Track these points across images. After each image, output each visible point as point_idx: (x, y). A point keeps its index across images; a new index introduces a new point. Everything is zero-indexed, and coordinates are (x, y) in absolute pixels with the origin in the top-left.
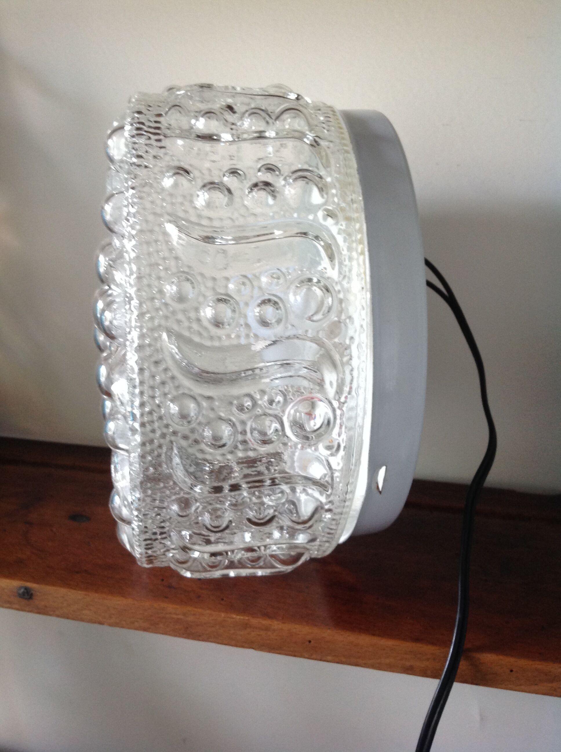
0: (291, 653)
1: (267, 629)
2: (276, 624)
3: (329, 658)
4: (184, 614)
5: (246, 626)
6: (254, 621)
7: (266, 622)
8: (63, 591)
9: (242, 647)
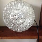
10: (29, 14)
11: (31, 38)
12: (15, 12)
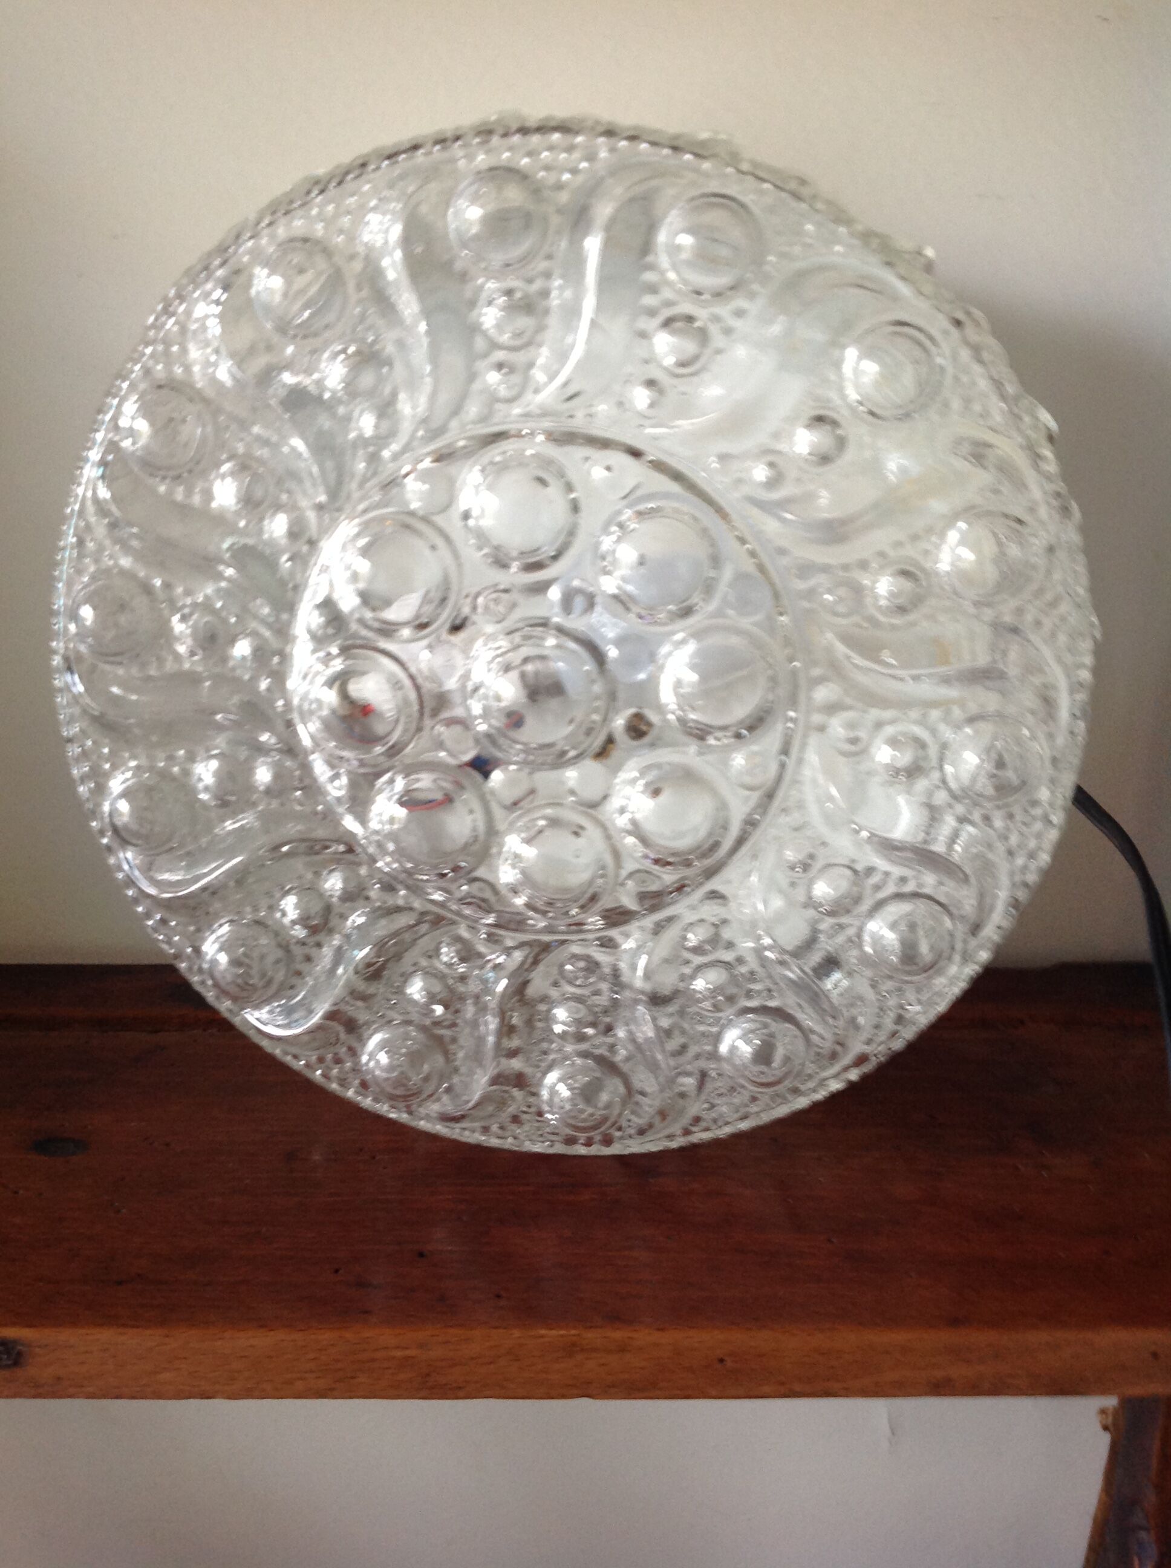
0: (679, 1392)
1: (622, 1349)
2: (643, 1336)
3: (766, 1389)
4: (421, 1346)
5: (571, 1349)
6: (592, 1336)
7: (618, 1334)
8: (105, 1335)
9: (563, 1396)
10: (884, 586)
11: (974, 1389)
12: (439, 520)
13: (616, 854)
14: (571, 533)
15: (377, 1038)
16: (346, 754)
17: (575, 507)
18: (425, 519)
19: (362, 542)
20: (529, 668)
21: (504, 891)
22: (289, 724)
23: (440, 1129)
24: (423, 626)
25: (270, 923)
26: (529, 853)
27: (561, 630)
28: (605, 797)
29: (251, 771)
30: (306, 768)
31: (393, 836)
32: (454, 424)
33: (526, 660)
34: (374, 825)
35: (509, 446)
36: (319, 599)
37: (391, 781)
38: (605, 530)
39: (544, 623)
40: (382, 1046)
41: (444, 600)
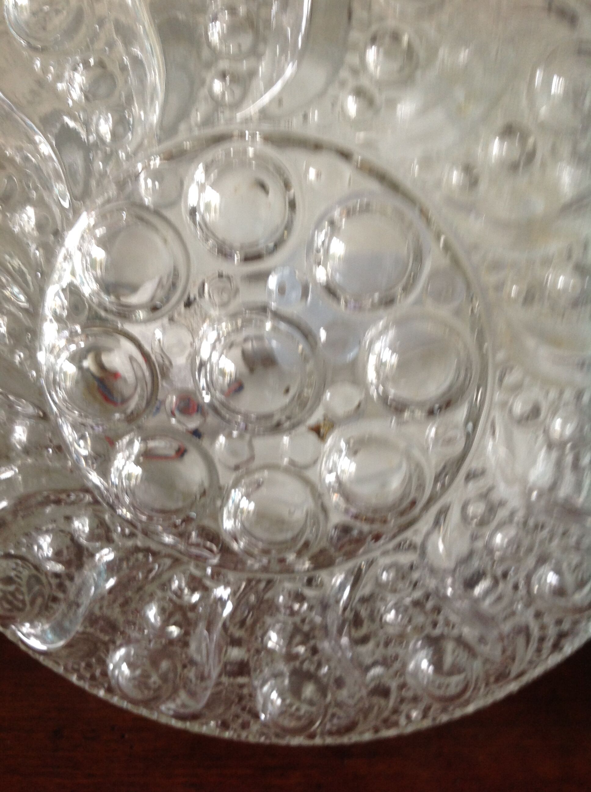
12: (169, 214)
13: (324, 509)
14: (288, 227)
15: (122, 652)
16: (89, 421)
17: (292, 205)
18: (157, 213)
19: (100, 232)
20: (249, 346)
21: (227, 539)
22: (41, 393)
23: (174, 723)
24: (155, 309)
25: (29, 557)
26: (248, 506)
27: (277, 316)
28: (315, 462)
29: (10, 432)
30: (57, 431)
31: (130, 492)
32: (183, 127)
33: (246, 340)
34: (114, 478)
35: (232, 147)
36: (64, 284)
37: (131, 443)
38: (318, 226)
39: (264, 309)
40: (126, 659)
41: (174, 285)
